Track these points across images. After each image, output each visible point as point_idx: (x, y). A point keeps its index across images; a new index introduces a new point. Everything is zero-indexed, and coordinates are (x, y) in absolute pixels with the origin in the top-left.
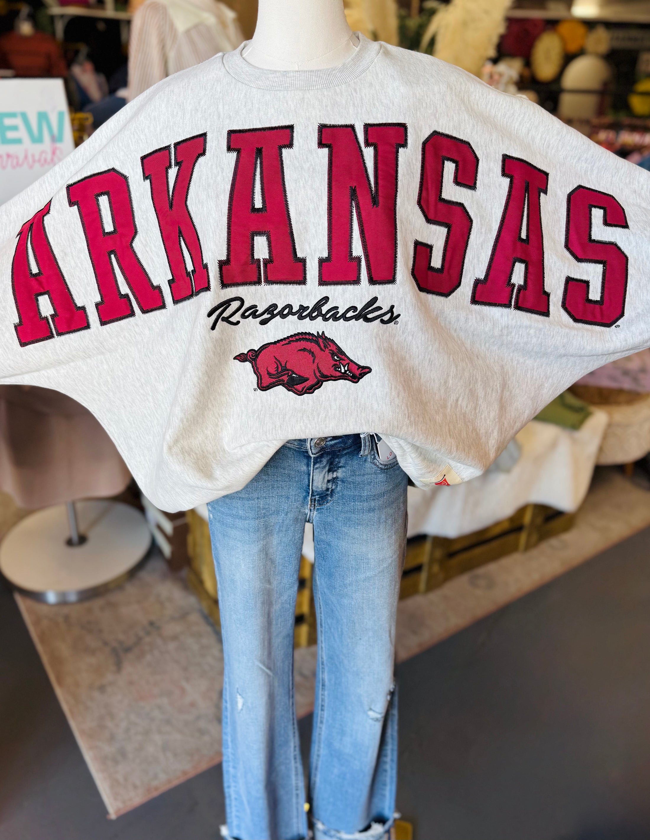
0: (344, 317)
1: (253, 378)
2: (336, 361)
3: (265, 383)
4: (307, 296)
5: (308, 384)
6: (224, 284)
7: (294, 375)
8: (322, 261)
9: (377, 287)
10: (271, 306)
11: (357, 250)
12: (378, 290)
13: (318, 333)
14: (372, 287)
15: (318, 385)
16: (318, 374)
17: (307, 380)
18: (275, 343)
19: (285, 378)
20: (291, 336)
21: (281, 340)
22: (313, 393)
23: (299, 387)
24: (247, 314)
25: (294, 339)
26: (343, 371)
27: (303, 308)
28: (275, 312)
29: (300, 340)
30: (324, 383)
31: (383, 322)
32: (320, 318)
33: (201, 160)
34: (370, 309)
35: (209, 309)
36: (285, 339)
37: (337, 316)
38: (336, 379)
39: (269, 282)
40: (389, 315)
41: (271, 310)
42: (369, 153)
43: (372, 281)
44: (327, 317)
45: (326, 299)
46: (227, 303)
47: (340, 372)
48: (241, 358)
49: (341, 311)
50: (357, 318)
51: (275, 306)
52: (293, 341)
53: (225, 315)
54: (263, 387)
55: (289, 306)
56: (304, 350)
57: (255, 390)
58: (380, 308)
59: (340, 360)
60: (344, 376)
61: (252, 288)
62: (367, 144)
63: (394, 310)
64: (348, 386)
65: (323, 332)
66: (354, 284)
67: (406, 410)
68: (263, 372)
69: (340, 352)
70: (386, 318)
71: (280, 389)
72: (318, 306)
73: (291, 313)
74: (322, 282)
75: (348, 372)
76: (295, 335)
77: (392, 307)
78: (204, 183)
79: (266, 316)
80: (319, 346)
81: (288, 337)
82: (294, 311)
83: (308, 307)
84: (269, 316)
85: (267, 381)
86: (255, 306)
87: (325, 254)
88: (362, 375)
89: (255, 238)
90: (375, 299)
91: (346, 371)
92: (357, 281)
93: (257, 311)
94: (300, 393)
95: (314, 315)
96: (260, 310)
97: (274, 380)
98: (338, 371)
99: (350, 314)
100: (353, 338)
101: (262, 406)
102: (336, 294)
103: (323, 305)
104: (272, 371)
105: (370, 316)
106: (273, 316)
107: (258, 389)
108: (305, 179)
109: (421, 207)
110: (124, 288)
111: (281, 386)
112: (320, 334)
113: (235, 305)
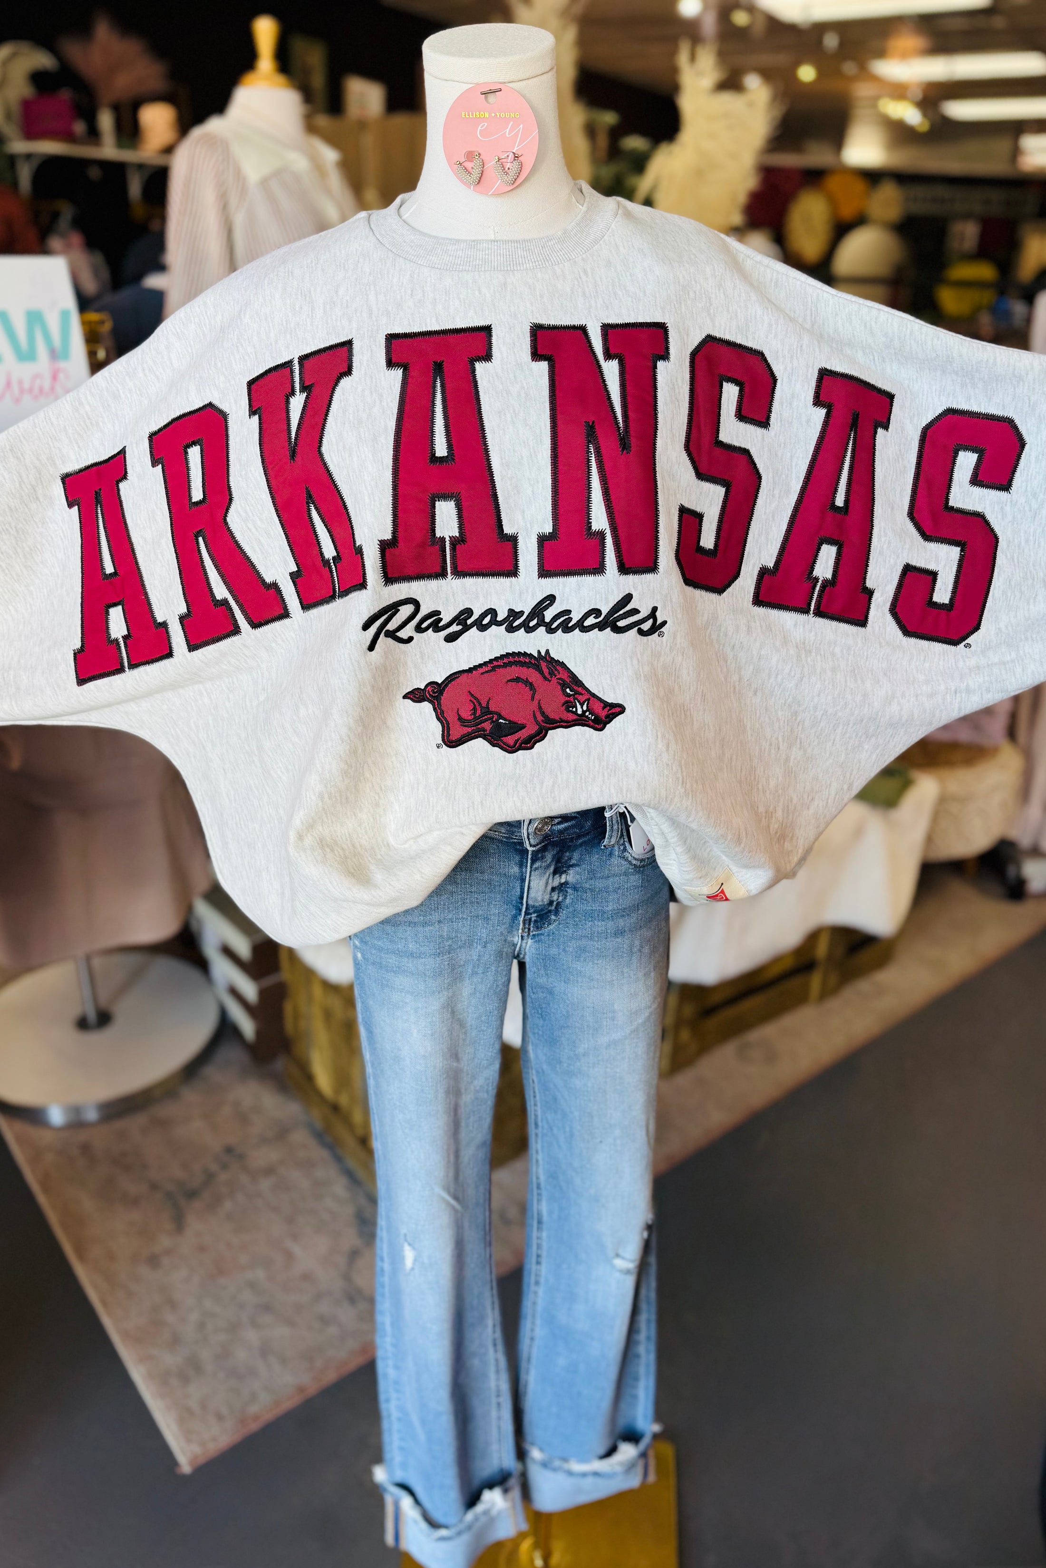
0: (581, 626)
1: (435, 728)
2: (569, 696)
3: (455, 735)
4: (521, 594)
5: (523, 734)
6: (389, 578)
7: (501, 721)
8: (542, 540)
9: (631, 579)
10: (462, 613)
11: (599, 519)
12: (633, 583)
13: (539, 652)
14: (624, 578)
15: (540, 735)
16: (540, 718)
17: (523, 727)
18: (470, 670)
19: (487, 726)
20: (496, 659)
21: (480, 665)
22: (532, 748)
23: (510, 740)
24: (424, 625)
25: (500, 663)
26: (580, 711)
27: (513, 614)
28: (469, 622)
29: (510, 664)
30: (550, 732)
31: (641, 632)
32: (542, 629)
33: (345, 382)
34: (621, 612)
35: (365, 617)
36: (485, 663)
37: (570, 625)
38: (568, 725)
39: (459, 573)
40: (650, 622)
41: (463, 618)
42: (611, 370)
43: (624, 569)
44: (554, 626)
45: (551, 599)
46: (393, 608)
47: (576, 713)
48: (415, 696)
49: (576, 617)
50: (601, 626)
51: (469, 612)
52: (499, 666)
53: (391, 626)
54: (451, 741)
55: (492, 612)
56: (517, 680)
57: (438, 747)
58: (635, 611)
59: (576, 694)
60: (581, 721)
61: (433, 584)
62: (608, 356)
63: (658, 614)
64: (587, 736)
65: (547, 651)
66: (595, 574)
67: (680, 771)
68: (451, 717)
69: (576, 682)
70: (646, 626)
71: (479, 745)
72: (538, 611)
73: (494, 622)
74: (544, 572)
75: (587, 714)
76: (502, 657)
77: (655, 609)
78: (351, 418)
79: (455, 628)
80: (541, 672)
81: (491, 661)
82: (499, 618)
83: (522, 613)
84: (460, 627)
85: (457, 731)
86: (437, 613)
87: (548, 528)
88: (610, 718)
89: (437, 503)
90: (628, 598)
91: (584, 712)
92: (599, 569)
93: (441, 619)
94: (511, 749)
95: (532, 624)
96: (446, 618)
97: (470, 730)
98: (572, 712)
99: (590, 621)
100: (595, 658)
101: (451, 773)
102: (567, 590)
103: (546, 608)
104: (466, 714)
105: (621, 624)
106: (466, 628)
107: (444, 746)
108: (514, 411)
109: (690, 455)
110: (220, 591)
111: (480, 739)
112: (543, 654)
113: (406, 611)
